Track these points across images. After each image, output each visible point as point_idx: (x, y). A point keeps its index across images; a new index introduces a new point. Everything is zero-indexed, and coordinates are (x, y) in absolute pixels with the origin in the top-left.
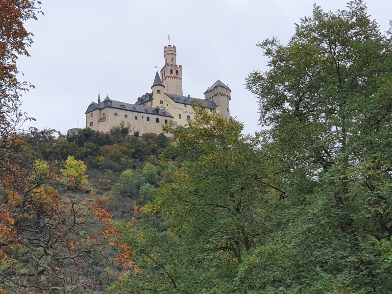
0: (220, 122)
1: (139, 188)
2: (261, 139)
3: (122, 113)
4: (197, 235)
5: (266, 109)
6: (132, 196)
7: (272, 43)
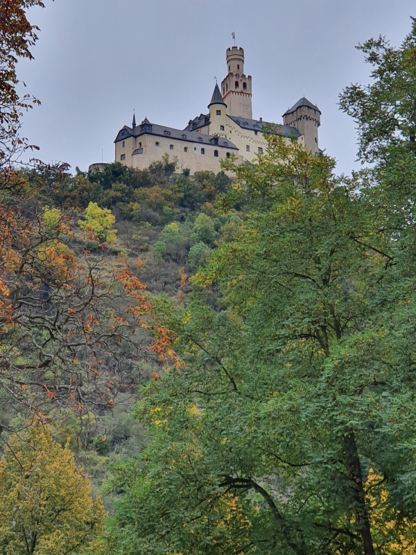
0: (302, 156)
1: (188, 249)
2: (360, 181)
3: (166, 142)
4: (268, 317)
5: (368, 138)
6: (178, 260)
7: (378, 45)
